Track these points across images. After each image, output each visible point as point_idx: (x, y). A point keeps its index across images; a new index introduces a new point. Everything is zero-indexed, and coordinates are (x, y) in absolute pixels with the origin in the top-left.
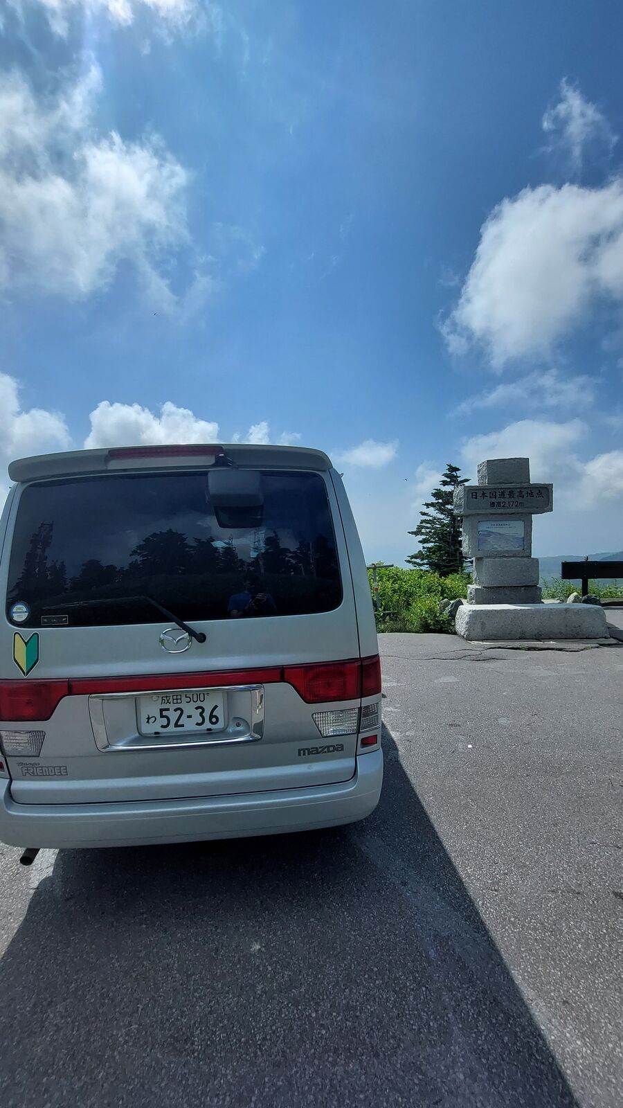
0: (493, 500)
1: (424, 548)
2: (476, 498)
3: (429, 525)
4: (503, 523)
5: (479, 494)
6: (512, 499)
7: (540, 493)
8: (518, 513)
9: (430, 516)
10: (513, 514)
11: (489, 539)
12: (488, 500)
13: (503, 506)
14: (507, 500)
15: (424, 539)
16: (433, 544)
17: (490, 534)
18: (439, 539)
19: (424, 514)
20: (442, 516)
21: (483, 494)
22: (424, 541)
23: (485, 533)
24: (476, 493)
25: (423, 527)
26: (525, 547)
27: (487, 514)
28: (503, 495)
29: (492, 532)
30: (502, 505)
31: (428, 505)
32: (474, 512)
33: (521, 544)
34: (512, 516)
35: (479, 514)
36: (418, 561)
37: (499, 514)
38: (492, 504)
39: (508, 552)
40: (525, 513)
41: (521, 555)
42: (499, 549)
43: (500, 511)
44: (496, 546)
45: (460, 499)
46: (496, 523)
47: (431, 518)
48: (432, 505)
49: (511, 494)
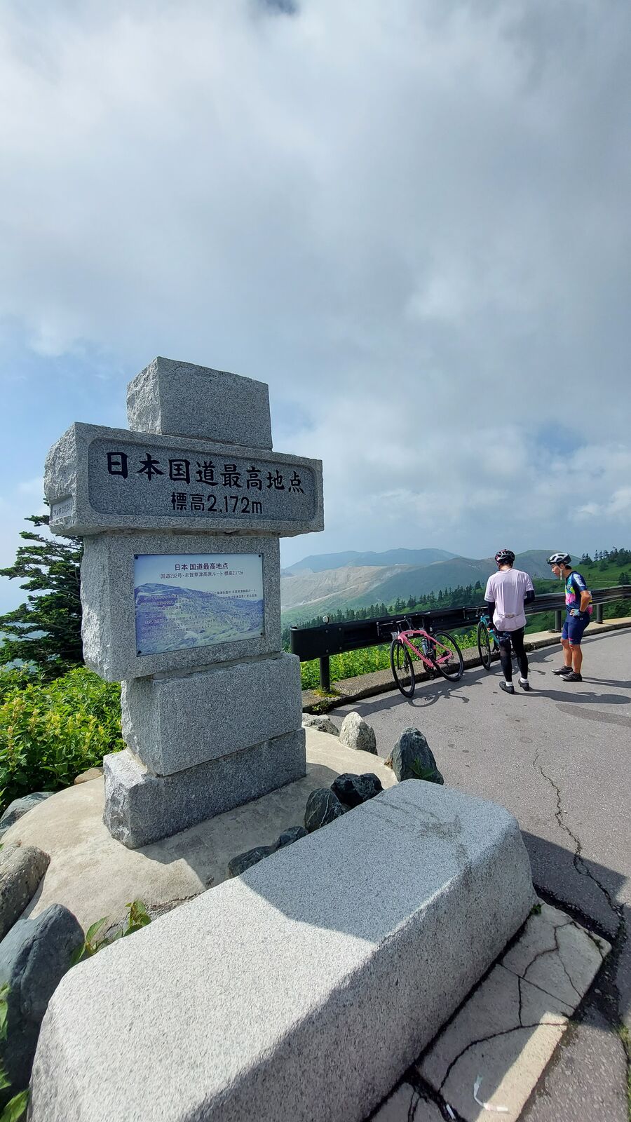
0: (181, 487)
1: (31, 598)
2: (124, 473)
3: (40, 558)
4: (209, 560)
5: (134, 463)
6: (234, 491)
7: (296, 481)
8: (248, 533)
9: (41, 540)
10: (236, 533)
11: (171, 613)
12: (164, 485)
13: (210, 509)
14: (220, 492)
15: (32, 583)
16: (48, 591)
17: (171, 596)
18: (61, 582)
19: (27, 536)
20: (67, 542)
21: (149, 464)
22: (32, 586)
23: (159, 594)
24: (124, 457)
25: (28, 561)
26: (268, 627)
27: (164, 532)
28: (207, 473)
29: (179, 591)
30: (208, 505)
31: (37, 521)
32: (117, 521)
33: (259, 620)
34: (230, 540)
35: (134, 532)
36: (19, 625)
37: (198, 533)
38: (179, 500)
39: (223, 646)
40: (265, 532)
41: (257, 650)
42: (200, 642)
43: (201, 522)
44: (191, 634)
45: (64, 471)
46: (187, 560)
47: (44, 545)
48: (46, 520)
49: (231, 475)
